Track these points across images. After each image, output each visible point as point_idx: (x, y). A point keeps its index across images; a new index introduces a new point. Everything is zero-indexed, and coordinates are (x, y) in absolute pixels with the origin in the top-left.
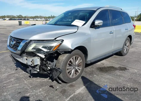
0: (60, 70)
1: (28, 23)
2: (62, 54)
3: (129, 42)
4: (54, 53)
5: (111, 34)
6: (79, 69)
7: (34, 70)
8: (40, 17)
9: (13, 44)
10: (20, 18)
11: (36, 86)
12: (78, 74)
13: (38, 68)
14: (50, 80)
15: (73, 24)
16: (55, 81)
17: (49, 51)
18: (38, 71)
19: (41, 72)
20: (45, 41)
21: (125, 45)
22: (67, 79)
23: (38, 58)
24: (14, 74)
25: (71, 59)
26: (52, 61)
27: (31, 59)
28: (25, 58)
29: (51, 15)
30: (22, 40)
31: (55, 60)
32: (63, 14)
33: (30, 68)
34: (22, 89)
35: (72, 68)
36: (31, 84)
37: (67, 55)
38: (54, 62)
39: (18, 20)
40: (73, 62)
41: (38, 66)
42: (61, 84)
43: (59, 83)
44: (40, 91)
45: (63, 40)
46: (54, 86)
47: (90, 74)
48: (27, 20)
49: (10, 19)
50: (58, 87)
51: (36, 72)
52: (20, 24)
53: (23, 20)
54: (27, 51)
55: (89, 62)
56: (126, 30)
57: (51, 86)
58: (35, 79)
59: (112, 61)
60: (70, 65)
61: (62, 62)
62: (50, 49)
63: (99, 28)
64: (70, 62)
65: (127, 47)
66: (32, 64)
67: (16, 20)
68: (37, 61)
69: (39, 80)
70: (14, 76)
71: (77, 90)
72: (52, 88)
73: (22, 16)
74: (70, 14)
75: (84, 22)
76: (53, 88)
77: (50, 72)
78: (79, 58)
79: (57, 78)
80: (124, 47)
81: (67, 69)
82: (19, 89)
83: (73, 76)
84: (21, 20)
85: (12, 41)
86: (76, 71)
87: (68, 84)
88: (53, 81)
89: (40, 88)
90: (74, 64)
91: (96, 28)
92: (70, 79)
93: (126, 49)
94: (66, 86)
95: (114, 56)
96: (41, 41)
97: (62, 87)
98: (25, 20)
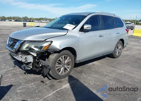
0: (49, 67)
1: (33, 25)
2: (52, 53)
3: (121, 45)
4: (44, 52)
5: (100, 37)
6: (68, 68)
7: (28, 66)
8: (45, 19)
9: (11, 44)
10: (26, 19)
11: (29, 81)
12: (67, 72)
13: (32, 65)
14: (42, 77)
15: (65, 27)
16: (46, 78)
17: (39, 50)
18: (31, 67)
19: (34, 69)
20: (36, 42)
21: (117, 48)
22: (56, 76)
23: (31, 57)
24: (12, 70)
25: (60, 58)
26: (45, 60)
27: (24, 57)
28: (20, 56)
29: (56, 18)
30: (18, 40)
31: (46, 59)
32: (60, 18)
33: (24, 65)
34: (17, 83)
35: (62, 66)
36: (25, 79)
37: (56, 54)
38: (46, 60)
39: (24, 21)
40: (62, 61)
41: (31, 63)
42: (51, 80)
43: (49, 79)
44: (32, 85)
45: (53, 42)
46: (44, 82)
47: (79, 73)
48: (32, 22)
49: (16, 21)
50: (48, 83)
51: (29, 69)
52: (25, 25)
53: (28, 21)
54: (21, 50)
55: (78, 62)
56: (117, 34)
57: (43, 82)
58: (29, 75)
59: (103, 62)
60: (59, 64)
61: (52, 60)
62: (41, 49)
63: (88, 32)
64: (59, 60)
65: (119, 50)
66: (25, 61)
67: (21, 21)
68: (30, 59)
69: (33, 76)
70: (11, 72)
71: (64, 85)
72: (42, 83)
73: (27, 18)
74: (64, 18)
75: (74, 26)
76: (44, 83)
77: (42, 69)
78: (68, 58)
79: (48, 75)
80: (115, 50)
81: (57, 67)
82: (14, 82)
83: (62, 73)
84: (27, 21)
85: (10, 41)
86: (65, 69)
87: (58, 81)
88: (44, 77)
89: (33, 83)
90: (63, 63)
91: (85, 32)
92: (60, 76)
93: (118, 51)
94: (55, 82)
95: (107, 58)
96: (33, 42)
97: (51, 83)
98: (30, 21)
